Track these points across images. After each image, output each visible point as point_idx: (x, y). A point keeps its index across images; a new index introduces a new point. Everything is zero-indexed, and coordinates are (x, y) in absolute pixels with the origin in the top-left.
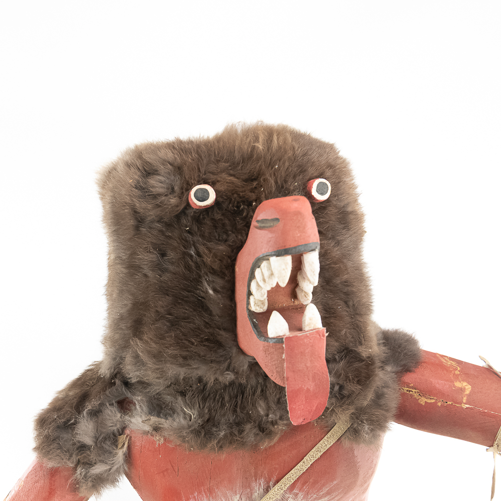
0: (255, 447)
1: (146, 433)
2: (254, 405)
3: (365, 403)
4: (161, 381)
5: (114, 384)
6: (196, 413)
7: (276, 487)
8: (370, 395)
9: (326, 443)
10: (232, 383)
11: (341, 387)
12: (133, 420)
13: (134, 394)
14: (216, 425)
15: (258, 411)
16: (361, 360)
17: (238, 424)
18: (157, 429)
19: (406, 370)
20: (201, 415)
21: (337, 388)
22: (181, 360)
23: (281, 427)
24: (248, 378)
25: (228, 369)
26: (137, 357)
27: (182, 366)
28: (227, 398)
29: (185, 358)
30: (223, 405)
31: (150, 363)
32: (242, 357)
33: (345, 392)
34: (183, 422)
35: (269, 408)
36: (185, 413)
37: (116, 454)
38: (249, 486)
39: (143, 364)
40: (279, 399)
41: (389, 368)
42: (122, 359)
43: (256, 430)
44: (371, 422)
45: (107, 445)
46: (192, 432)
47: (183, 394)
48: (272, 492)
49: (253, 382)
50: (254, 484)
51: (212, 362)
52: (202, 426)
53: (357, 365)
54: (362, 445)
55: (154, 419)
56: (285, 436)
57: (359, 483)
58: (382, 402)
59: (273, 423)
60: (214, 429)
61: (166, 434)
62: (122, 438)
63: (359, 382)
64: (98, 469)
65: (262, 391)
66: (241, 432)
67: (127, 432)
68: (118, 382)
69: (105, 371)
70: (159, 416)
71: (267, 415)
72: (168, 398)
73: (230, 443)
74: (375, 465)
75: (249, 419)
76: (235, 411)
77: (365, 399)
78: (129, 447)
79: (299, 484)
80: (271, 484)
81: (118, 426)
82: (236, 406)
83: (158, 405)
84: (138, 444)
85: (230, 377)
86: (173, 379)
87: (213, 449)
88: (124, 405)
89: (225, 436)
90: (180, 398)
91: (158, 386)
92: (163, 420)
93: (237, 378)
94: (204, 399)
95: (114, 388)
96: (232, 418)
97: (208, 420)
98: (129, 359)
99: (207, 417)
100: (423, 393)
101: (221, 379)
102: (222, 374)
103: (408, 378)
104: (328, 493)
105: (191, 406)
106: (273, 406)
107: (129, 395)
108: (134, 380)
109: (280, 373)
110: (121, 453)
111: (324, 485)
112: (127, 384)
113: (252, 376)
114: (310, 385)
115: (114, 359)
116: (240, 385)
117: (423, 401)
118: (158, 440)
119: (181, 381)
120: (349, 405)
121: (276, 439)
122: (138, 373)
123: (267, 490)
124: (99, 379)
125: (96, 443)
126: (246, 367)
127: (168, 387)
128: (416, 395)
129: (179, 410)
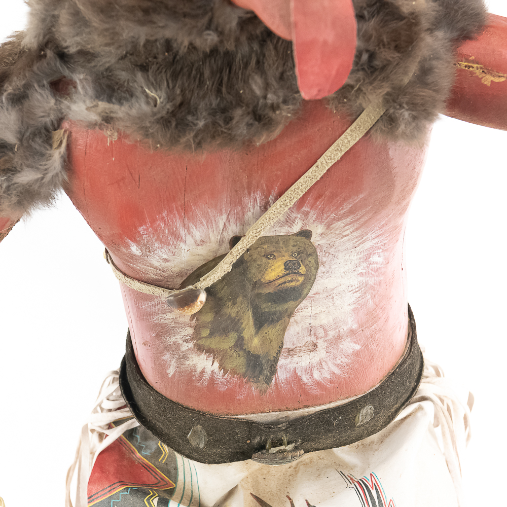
0: (248, 144)
1: (92, 125)
2: (246, 82)
3: (406, 80)
4: (112, 49)
5: (45, 56)
6: (163, 95)
7: (278, 202)
8: (413, 68)
9: (350, 138)
10: (214, 51)
11: (372, 56)
12: (74, 107)
13: (73, 71)
14: (193, 111)
15: (252, 91)
16: (400, 17)
17: (224, 110)
18: (108, 119)
19: (465, 36)
20: (170, 98)
21: (365, 57)
22: (140, 14)
23: (285, 113)
24: (237, 40)
25: (208, 27)
26: (76, 14)
27: (142, 23)
28: (207, 73)
29: (146, 11)
30: (201, 83)
31: (96, 21)
32: (228, 9)
33: (377, 63)
34: (146, 108)
35: (267, 86)
36: (147, 96)
37: (51, 156)
38: (240, 202)
39: (86, 23)
40: (282, 74)
41: (440, 34)
42: (55, 18)
43: (248, 119)
44: (413, 106)
45: (37, 144)
46: (158, 121)
47: (144, 68)
48: (272, 210)
49: (245, 49)
50: (246, 200)
51: (185, 15)
52: (173, 114)
53: (394, 25)
54: (401, 142)
55: (103, 105)
56: (290, 128)
57: (395, 198)
58: (430, 79)
59: (274, 107)
60: (190, 118)
61: (120, 125)
62: (58, 135)
63: (397, 48)
64: (26, 177)
65: (258, 62)
66: (228, 120)
67: (66, 125)
68: (49, 53)
69: (30, 42)
70: (109, 100)
71: (265, 97)
72: (123, 75)
73: (213, 137)
74: (418, 174)
75: (239, 101)
76: (219, 91)
77: (405, 73)
78: (68, 147)
79: (310, 199)
80: (271, 198)
81: (52, 117)
82: (221, 84)
83: (109, 87)
84: (81, 142)
85: (211, 38)
86: (129, 47)
87: (188, 146)
88: (60, 87)
89: (206, 126)
90: (139, 76)
91: (108, 57)
92: (116, 107)
93: (221, 42)
94: (175, 76)
95: (44, 62)
96: (215, 102)
97: (181, 104)
98: (64, 16)
99: (179, 100)
100: (488, 69)
101: (198, 42)
102: (200, 33)
103: (469, 48)
104: (351, 212)
105: (156, 86)
106: (274, 83)
107: (66, 72)
108: (73, 50)
109: (285, 18)
110: (57, 155)
111: (345, 200)
112: (63, 56)
113: (243, 38)
114: (328, 35)
115: (43, 20)
116: (227, 53)
117: (488, 80)
118: (110, 135)
119: (141, 49)
120: (383, 80)
121: (277, 132)
122: (78, 39)
123: (265, 207)
124: (22, 53)
125: (21, 140)
126: (234, 24)
127: (123, 58)
128: (478, 73)
129: (138, 93)
